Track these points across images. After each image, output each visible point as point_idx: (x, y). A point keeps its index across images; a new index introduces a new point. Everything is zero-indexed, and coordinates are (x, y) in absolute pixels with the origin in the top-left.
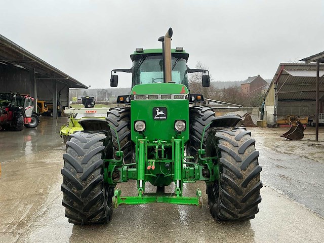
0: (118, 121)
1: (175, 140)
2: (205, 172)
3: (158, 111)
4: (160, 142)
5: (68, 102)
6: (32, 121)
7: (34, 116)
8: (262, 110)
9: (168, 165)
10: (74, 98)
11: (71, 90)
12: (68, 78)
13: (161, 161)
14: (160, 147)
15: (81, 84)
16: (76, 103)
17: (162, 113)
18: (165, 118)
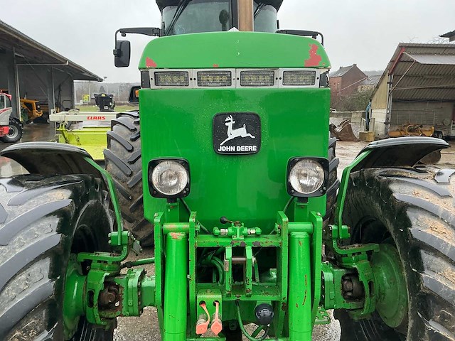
0: (133, 140)
1: (292, 225)
2: (349, 286)
3: (230, 125)
4: (239, 233)
5: (72, 101)
6: (11, 132)
7: (14, 124)
8: (367, 116)
9: (267, 313)
10: (86, 96)
11: (77, 84)
12: (67, 63)
13: (243, 298)
14: (239, 251)
15: (90, 74)
16: (89, 104)
17: (242, 132)
18: (254, 148)
